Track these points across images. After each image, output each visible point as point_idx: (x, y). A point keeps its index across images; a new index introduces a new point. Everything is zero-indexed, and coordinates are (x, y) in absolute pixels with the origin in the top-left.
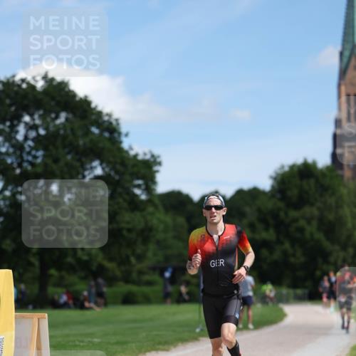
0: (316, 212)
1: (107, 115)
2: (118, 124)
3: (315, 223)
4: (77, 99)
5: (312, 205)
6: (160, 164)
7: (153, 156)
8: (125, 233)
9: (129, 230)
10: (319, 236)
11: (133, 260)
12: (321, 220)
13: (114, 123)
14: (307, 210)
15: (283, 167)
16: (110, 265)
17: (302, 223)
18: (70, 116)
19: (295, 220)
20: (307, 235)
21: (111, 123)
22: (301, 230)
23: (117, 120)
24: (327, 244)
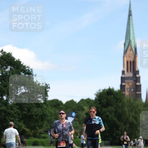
0: (114, 109)
1: (27, 67)
2: (32, 71)
3: (113, 114)
4: (15, 60)
5: (112, 106)
6: (49, 88)
7: (46, 85)
8: (34, 116)
9: (36, 115)
10: (115, 119)
11: (37, 128)
12: (116, 112)
13: (30, 70)
14: (110, 108)
15: (100, 90)
16: (27, 130)
17: (108, 113)
18: (12, 67)
19: (105, 112)
20: (110, 118)
21: (29, 71)
22: (108, 116)
23: (31, 69)
24: (118, 122)
